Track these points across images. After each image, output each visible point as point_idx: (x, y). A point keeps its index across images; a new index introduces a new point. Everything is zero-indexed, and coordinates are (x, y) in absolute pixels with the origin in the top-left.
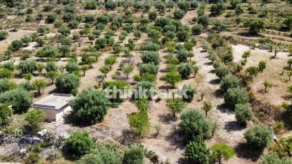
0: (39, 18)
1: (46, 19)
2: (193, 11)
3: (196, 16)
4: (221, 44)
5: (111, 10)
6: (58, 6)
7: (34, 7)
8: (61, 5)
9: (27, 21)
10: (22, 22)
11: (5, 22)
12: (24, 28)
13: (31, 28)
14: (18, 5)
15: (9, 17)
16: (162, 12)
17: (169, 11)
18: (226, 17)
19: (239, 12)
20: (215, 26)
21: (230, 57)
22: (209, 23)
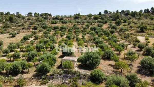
0: (29, 28)
1: (33, 28)
2: (106, 24)
3: (109, 26)
4: (129, 37)
5: (65, 24)
6: (36, 22)
7: (24, 23)
8: (38, 22)
9: (23, 29)
10: (20, 29)
11: (11, 29)
12: (22, 32)
13: (26, 32)
14: (16, 22)
15: (12, 27)
16: (91, 25)
17: (94, 24)
18: (124, 26)
19: (129, 23)
20: (121, 30)
21: (138, 41)
22: (117, 28)
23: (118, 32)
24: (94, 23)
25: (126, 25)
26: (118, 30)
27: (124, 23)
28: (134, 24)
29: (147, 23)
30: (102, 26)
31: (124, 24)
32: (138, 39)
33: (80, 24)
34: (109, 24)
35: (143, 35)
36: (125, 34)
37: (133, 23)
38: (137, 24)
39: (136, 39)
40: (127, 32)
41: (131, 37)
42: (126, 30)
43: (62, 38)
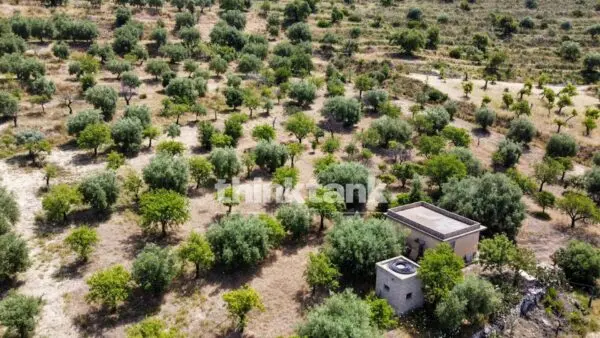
17: (202, 12)
18: (320, 26)
19: (336, 17)
20: (328, 45)
21: (441, 94)
22: (313, 38)
23: (318, 52)
24: (198, 8)
25: (327, 21)
26: (316, 45)
27: (315, 15)
28: (351, 20)
29: (386, 19)
30: (244, 23)
31: (317, 19)
32: (432, 89)
33: (137, 11)
34: (263, 16)
35: (421, 69)
36: (361, 63)
37: (347, 18)
38: (360, 20)
39: (427, 87)
40: (358, 56)
41: (394, 78)
42: (352, 48)
43: (134, 94)
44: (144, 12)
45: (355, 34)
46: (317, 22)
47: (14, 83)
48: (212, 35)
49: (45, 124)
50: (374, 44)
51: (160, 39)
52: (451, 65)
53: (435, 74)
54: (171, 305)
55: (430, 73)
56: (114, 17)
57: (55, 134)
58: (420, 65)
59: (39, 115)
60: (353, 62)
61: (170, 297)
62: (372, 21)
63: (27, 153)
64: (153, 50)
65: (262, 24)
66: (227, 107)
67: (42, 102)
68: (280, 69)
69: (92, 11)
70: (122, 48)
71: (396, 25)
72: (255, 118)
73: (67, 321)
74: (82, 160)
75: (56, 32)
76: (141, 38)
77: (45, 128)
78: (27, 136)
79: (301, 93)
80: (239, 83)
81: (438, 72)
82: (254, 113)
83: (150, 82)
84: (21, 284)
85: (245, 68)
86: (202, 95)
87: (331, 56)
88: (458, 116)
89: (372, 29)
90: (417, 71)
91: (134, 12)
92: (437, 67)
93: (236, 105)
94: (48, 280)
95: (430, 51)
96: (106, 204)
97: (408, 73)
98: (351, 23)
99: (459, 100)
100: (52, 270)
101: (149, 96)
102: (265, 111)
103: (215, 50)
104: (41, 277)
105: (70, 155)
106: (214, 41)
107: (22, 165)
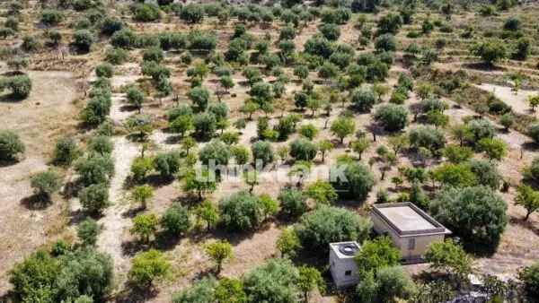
3: (359, 34)
4: (457, 85)
5: (194, 21)
8: (72, 10)
9: (27, 48)
10: (15, 52)
12: (31, 66)
13: (51, 66)
17: (305, 25)
18: (410, 36)
19: (426, 29)
20: (410, 54)
21: (505, 106)
22: (397, 48)
23: (401, 61)
24: (301, 22)
25: (417, 32)
26: (400, 54)
27: (407, 26)
28: (442, 30)
29: (480, 29)
30: (339, 34)
31: (408, 30)
32: (498, 100)
33: (253, 26)
34: (358, 27)
35: (497, 80)
36: (436, 72)
37: (438, 28)
38: (451, 31)
39: (493, 98)
40: (436, 65)
41: (464, 88)
42: (431, 58)
43: (229, 93)
44: (257, 26)
45: (440, 44)
46: (407, 33)
47: (148, 82)
48: (305, 46)
49: (158, 113)
50: (457, 53)
51: (262, 49)
52: (532, 77)
53: (510, 86)
54: (183, 246)
55: (503, 84)
56: (233, 32)
57: (163, 121)
58: (497, 76)
59: (156, 106)
60: (430, 71)
61: (185, 241)
62: (463, 31)
63: (139, 132)
64: (254, 59)
65: (356, 35)
66: (294, 107)
67: (161, 96)
68: (354, 76)
69: (219, 27)
70: (232, 56)
71: (489, 35)
72: (316, 117)
73: (119, 243)
74: (172, 141)
75: (188, 43)
76: (249, 48)
77: (157, 116)
78: (140, 122)
79: (361, 98)
80: (312, 87)
81: (513, 83)
82: (316, 114)
83: (243, 84)
84: (103, 216)
85: (324, 74)
86: (278, 96)
87: (412, 64)
88: (516, 129)
89: (461, 40)
90: (492, 82)
91: (249, 27)
92: (513, 78)
93: (303, 106)
94: (119, 216)
95: (515, 62)
96: (168, 173)
97: (480, 84)
98: (441, 33)
99: (523, 113)
100: (123, 211)
101: (238, 95)
102: (326, 112)
103: (305, 58)
104: (116, 214)
105: (167, 136)
106: (306, 51)
107: (134, 141)
